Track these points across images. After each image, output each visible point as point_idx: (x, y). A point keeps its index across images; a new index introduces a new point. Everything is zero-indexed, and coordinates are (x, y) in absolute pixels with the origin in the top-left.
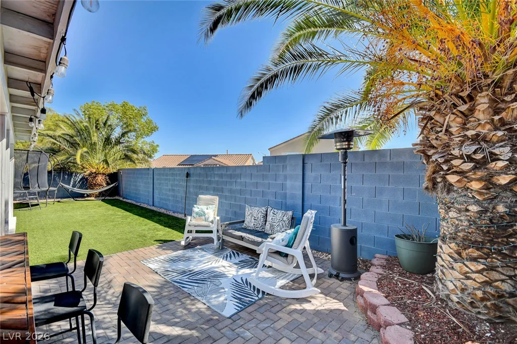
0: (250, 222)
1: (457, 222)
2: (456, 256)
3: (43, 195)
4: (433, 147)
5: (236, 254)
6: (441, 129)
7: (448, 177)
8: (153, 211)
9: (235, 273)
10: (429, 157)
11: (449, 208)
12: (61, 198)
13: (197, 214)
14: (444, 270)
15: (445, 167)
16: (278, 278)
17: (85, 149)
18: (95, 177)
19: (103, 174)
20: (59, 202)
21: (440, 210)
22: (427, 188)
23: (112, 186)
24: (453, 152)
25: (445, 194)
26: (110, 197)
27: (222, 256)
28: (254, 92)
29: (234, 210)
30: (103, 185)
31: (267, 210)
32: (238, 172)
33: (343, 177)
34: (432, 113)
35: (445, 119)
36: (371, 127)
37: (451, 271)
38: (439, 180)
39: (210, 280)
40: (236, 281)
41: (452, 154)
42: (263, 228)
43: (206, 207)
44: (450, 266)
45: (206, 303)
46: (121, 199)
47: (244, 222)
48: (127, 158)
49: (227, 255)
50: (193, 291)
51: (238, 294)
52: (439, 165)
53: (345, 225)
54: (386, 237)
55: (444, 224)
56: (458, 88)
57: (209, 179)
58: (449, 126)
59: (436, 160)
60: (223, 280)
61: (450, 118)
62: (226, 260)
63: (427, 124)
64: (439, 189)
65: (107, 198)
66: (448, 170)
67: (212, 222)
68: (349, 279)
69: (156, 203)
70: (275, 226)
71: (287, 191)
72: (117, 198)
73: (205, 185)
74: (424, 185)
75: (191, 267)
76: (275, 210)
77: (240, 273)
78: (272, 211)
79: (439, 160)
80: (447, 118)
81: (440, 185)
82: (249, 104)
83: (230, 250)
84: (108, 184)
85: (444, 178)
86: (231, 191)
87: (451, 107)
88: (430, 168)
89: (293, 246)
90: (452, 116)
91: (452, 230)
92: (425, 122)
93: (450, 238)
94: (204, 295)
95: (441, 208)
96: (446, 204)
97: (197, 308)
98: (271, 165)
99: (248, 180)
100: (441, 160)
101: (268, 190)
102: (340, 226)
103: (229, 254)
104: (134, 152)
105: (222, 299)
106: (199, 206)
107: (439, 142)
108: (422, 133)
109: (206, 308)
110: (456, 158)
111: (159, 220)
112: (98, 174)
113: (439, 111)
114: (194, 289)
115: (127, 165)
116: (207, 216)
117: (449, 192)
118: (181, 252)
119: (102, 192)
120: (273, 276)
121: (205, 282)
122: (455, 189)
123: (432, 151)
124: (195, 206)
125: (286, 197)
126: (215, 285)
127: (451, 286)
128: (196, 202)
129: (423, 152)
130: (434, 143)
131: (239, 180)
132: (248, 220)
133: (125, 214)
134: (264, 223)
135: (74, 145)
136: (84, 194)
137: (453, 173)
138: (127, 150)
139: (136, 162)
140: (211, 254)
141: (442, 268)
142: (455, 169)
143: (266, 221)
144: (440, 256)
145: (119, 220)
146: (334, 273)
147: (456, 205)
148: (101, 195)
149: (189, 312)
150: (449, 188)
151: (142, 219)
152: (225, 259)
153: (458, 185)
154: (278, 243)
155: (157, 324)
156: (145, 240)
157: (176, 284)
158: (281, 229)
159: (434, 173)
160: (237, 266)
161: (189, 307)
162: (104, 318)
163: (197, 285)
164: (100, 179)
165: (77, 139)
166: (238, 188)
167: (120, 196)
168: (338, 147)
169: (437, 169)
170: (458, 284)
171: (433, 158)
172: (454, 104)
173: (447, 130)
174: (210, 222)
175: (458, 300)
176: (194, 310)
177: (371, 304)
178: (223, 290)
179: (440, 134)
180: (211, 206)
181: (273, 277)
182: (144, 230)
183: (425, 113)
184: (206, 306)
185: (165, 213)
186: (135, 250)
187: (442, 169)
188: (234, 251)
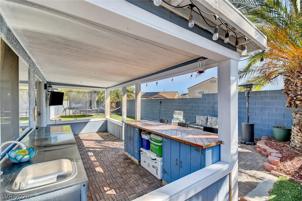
1: (300, 118)
2: (299, 131)
4: (290, 90)
6: (293, 84)
7: (296, 102)
10: (288, 94)
11: (297, 113)
13: (176, 119)
14: (294, 137)
15: (295, 98)
21: (293, 115)
22: (288, 106)
23: (119, 108)
24: (298, 93)
25: (295, 108)
31: (208, 117)
33: (247, 102)
34: (290, 78)
35: (295, 81)
36: (259, 81)
37: (297, 137)
38: (293, 103)
41: (297, 94)
42: (206, 125)
43: (179, 116)
44: (297, 135)
47: (196, 122)
52: (293, 97)
53: (248, 122)
54: (267, 129)
55: (295, 120)
56: (300, 70)
57: (172, 104)
58: (296, 83)
59: (291, 96)
61: (297, 80)
63: (288, 82)
64: (293, 106)
66: (296, 99)
68: (251, 144)
71: (215, 109)
74: (287, 105)
76: (212, 117)
78: (210, 117)
79: (292, 96)
80: (296, 80)
81: (293, 105)
84: (116, 107)
85: (294, 102)
87: (297, 76)
88: (289, 99)
90: (298, 80)
91: (298, 121)
92: (287, 81)
93: (297, 125)
95: (293, 114)
96: (295, 112)
98: (206, 98)
99: (194, 105)
100: (293, 96)
101: (205, 109)
102: (246, 123)
107: (292, 89)
108: (285, 85)
110: (299, 95)
113: (292, 78)
116: (180, 119)
117: (296, 107)
122: (299, 106)
123: (290, 92)
125: (215, 112)
127: (297, 142)
129: (286, 92)
130: (291, 89)
131: (189, 105)
132: (198, 122)
134: (206, 122)
137: (298, 100)
141: (293, 136)
142: (298, 99)
143: (207, 122)
144: (293, 132)
146: (243, 142)
147: (299, 112)
150: (297, 106)
153: (300, 105)
158: (216, 125)
159: (290, 101)
166: (189, 108)
168: (245, 90)
169: (292, 99)
170: (300, 141)
171: (290, 95)
172: (298, 75)
173: (296, 85)
175: (299, 146)
177: (263, 149)
179: (293, 86)
183: (287, 78)
187: (294, 99)
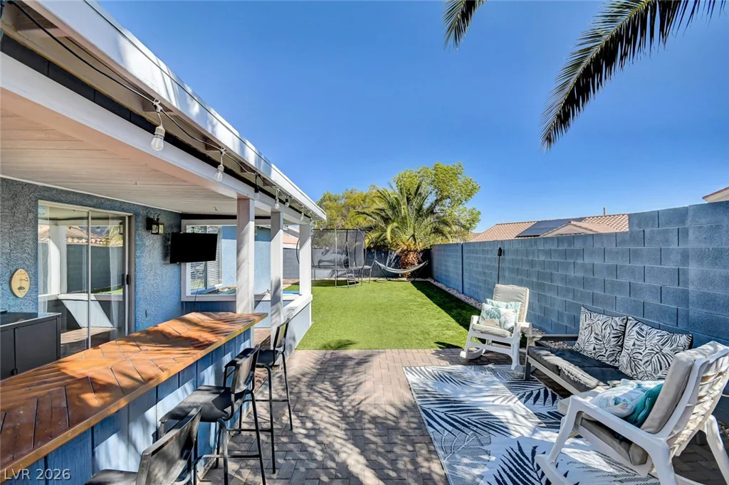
0: (586, 343)
3: (360, 273)
5: (550, 396)
8: (459, 300)
9: (526, 432)
12: (379, 277)
13: (488, 314)
16: (621, 481)
17: (395, 224)
18: (406, 255)
19: (415, 251)
20: (375, 281)
23: (421, 265)
26: (422, 278)
27: (521, 392)
28: (572, 92)
29: (573, 314)
30: (415, 264)
31: (626, 324)
32: (578, 245)
39: (475, 429)
40: (520, 449)
42: (615, 360)
43: (505, 304)
45: (445, 468)
46: (432, 282)
47: (576, 339)
48: (437, 231)
49: (532, 393)
50: (438, 436)
51: (509, 477)
57: (531, 258)
60: (496, 438)
62: (525, 402)
65: (416, 279)
67: (511, 330)
69: (466, 291)
70: (641, 363)
71: (691, 288)
72: (429, 280)
73: (525, 268)
75: (461, 396)
76: (644, 327)
77: (537, 437)
78: (636, 328)
82: (563, 118)
83: (543, 385)
84: (419, 263)
86: (565, 279)
89: (645, 425)
94: (450, 450)
97: (429, 468)
98: (648, 230)
99: (598, 261)
101: (641, 282)
103: (535, 393)
104: (446, 223)
105: (476, 472)
106: (493, 302)
109: (441, 476)
111: (460, 314)
112: (410, 251)
114: (440, 434)
115: (439, 240)
116: (502, 319)
118: (460, 367)
119: (414, 271)
120: (611, 470)
121: (466, 430)
124: (488, 300)
125: (688, 300)
126: (479, 441)
128: (492, 294)
131: (579, 261)
132: (583, 338)
133: (424, 301)
134: (617, 349)
135: (387, 220)
136: (398, 274)
138: (439, 222)
139: (449, 236)
140: (504, 384)
143: (622, 347)
145: (414, 307)
148: (413, 274)
149: (416, 469)
151: (439, 309)
152: (523, 399)
154: (604, 403)
155: (367, 466)
156: (426, 339)
157: (424, 415)
158: (655, 371)
160: (539, 421)
161: (420, 460)
162: (326, 428)
163: (450, 428)
164: (412, 257)
165: (390, 213)
166: (580, 274)
167: (432, 277)
174: (509, 330)
176: (424, 470)
178: (486, 457)
180: (513, 303)
181: (611, 475)
182: (433, 325)
184: (442, 472)
185: (474, 305)
186: (407, 350)
188: (549, 390)
